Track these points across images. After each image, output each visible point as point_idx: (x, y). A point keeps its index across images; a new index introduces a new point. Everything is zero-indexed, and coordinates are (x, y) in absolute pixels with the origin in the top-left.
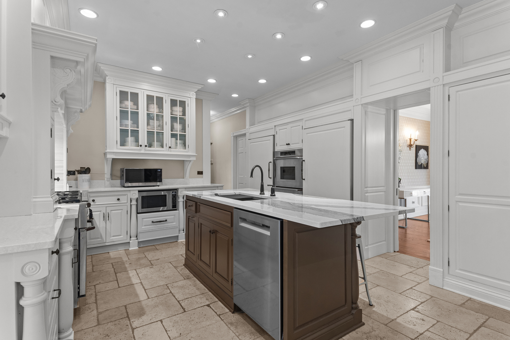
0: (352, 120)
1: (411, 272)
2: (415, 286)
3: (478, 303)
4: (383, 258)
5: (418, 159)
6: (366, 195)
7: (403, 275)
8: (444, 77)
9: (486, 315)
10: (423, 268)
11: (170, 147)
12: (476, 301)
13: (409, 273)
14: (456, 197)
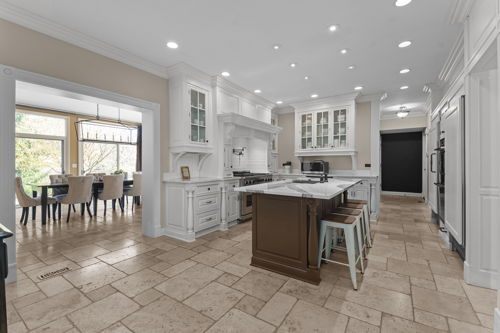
11: (332, 147)
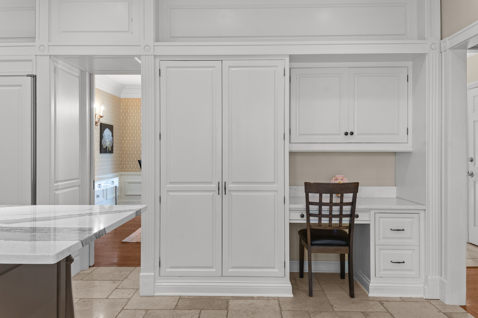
0: (34, 77)
1: (116, 288)
2: (126, 305)
3: (188, 299)
4: (77, 280)
5: (103, 141)
6: (57, 192)
7: (109, 296)
8: (155, 47)
9: (197, 309)
10: (128, 278)
12: (186, 297)
13: (114, 290)
14: (167, 186)
